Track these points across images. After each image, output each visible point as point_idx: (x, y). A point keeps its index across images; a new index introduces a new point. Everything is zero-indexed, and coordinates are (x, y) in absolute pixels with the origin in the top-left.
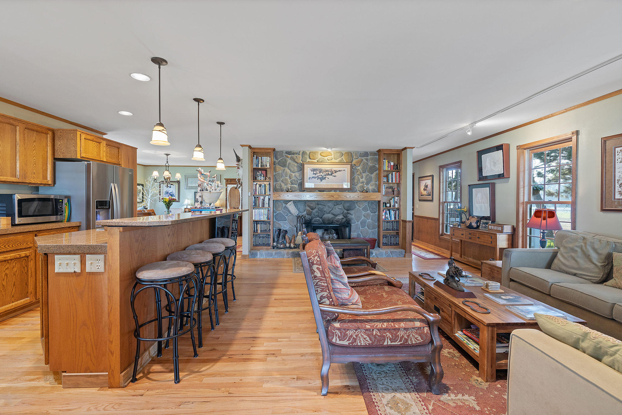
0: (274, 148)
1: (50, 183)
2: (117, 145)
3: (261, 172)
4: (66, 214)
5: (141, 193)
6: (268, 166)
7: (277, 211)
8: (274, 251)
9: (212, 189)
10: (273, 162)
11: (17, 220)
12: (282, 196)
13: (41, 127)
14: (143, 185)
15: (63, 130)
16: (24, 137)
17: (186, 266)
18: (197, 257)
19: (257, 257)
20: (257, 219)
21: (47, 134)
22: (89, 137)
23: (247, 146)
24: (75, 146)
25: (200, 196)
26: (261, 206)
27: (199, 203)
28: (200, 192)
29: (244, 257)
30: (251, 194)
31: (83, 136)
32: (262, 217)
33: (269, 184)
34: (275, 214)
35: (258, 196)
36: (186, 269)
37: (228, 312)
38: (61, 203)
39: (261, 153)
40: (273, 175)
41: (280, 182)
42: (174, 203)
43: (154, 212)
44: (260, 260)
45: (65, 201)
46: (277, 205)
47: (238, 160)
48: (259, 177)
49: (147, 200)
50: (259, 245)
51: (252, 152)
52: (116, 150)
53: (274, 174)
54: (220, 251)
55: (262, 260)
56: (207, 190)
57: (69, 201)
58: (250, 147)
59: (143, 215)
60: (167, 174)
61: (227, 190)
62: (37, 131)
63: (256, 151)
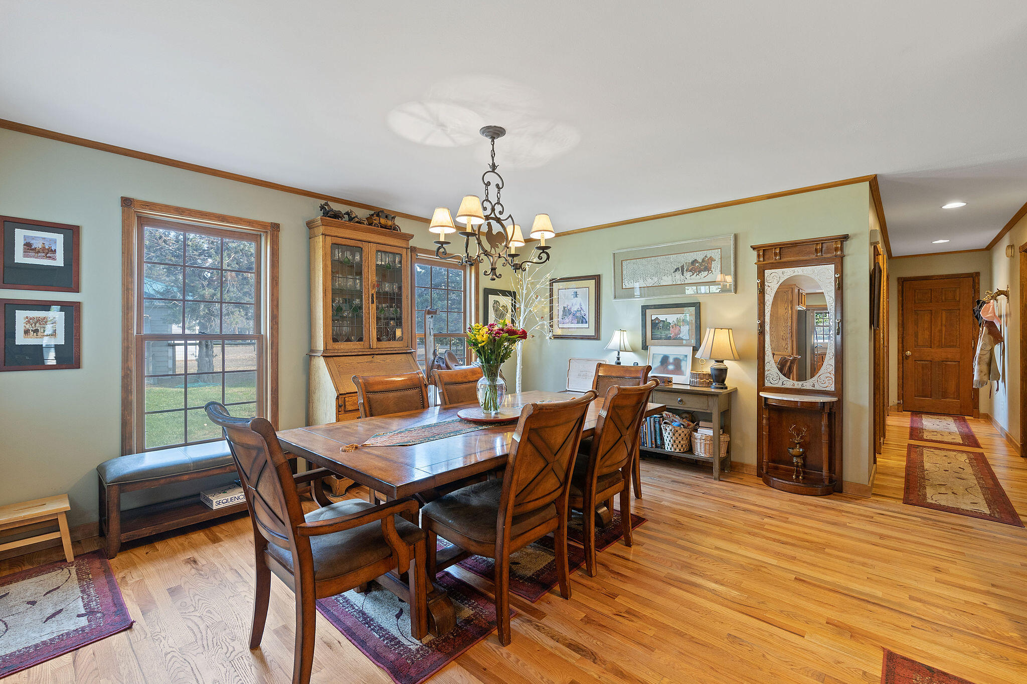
61: (762, 292)
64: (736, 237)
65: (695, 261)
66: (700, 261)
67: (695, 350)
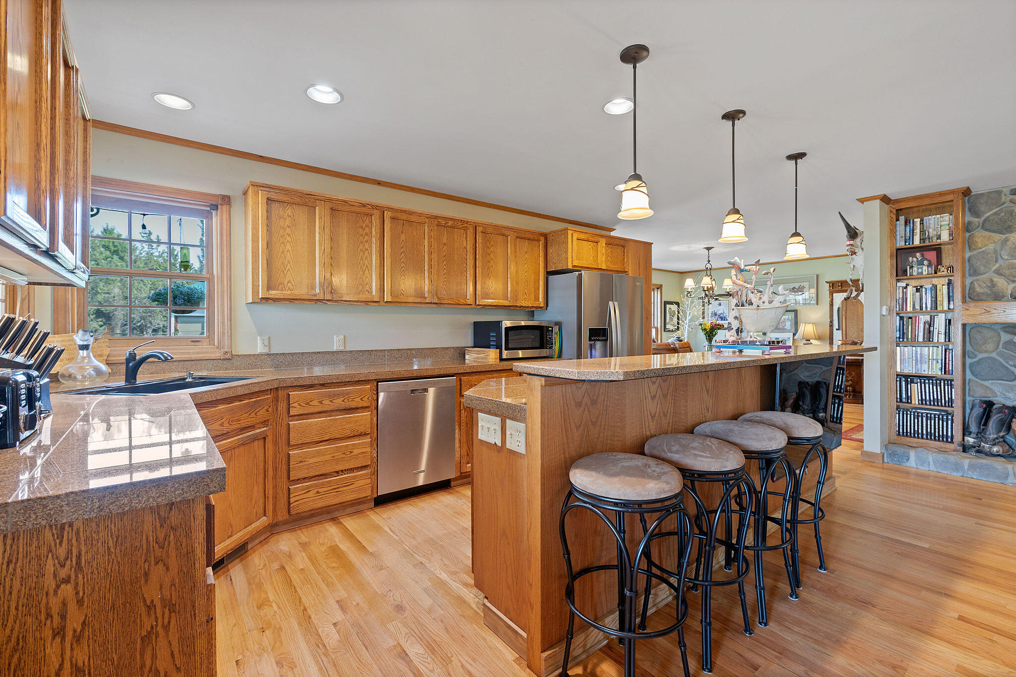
0: (967, 186)
1: (542, 305)
2: (622, 243)
3: (922, 255)
4: (556, 347)
5: (676, 316)
6: (945, 237)
7: (976, 353)
8: (969, 458)
9: (762, 301)
10: (964, 223)
11: (505, 354)
12: (994, 311)
13: (533, 233)
14: (678, 304)
15: (555, 232)
16: (515, 248)
17: (658, 477)
18: (701, 456)
19: (908, 464)
20: (909, 370)
21: (539, 241)
22: (583, 236)
23: (877, 199)
24: (566, 252)
25: (736, 318)
26: (921, 339)
27: (733, 332)
28: (735, 308)
29: (868, 458)
30: (890, 310)
31: (576, 236)
32: (925, 367)
33: (949, 284)
34: (969, 361)
35: (911, 315)
36: (657, 486)
37: (797, 598)
38: (550, 333)
39: (921, 208)
40: (963, 258)
41: (990, 274)
42: (719, 331)
43: (689, 347)
44: (917, 474)
45: (556, 329)
46: (978, 337)
47: (853, 234)
48: (915, 269)
49: (683, 326)
50: (916, 435)
51: (891, 212)
52: (619, 250)
53: (968, 254)
54: (771, 447)
55: (923, 476)
56: (752, 304)
57: (560, 330)
58: (885, 199)
59: (665, 352)
60: (706, 281)
61: (832, 305)
62: (529, 239)
63: (903, 205)
64: (817, 276)
65: (794, 288)
66: (797, 288)
67: (794, 335)
